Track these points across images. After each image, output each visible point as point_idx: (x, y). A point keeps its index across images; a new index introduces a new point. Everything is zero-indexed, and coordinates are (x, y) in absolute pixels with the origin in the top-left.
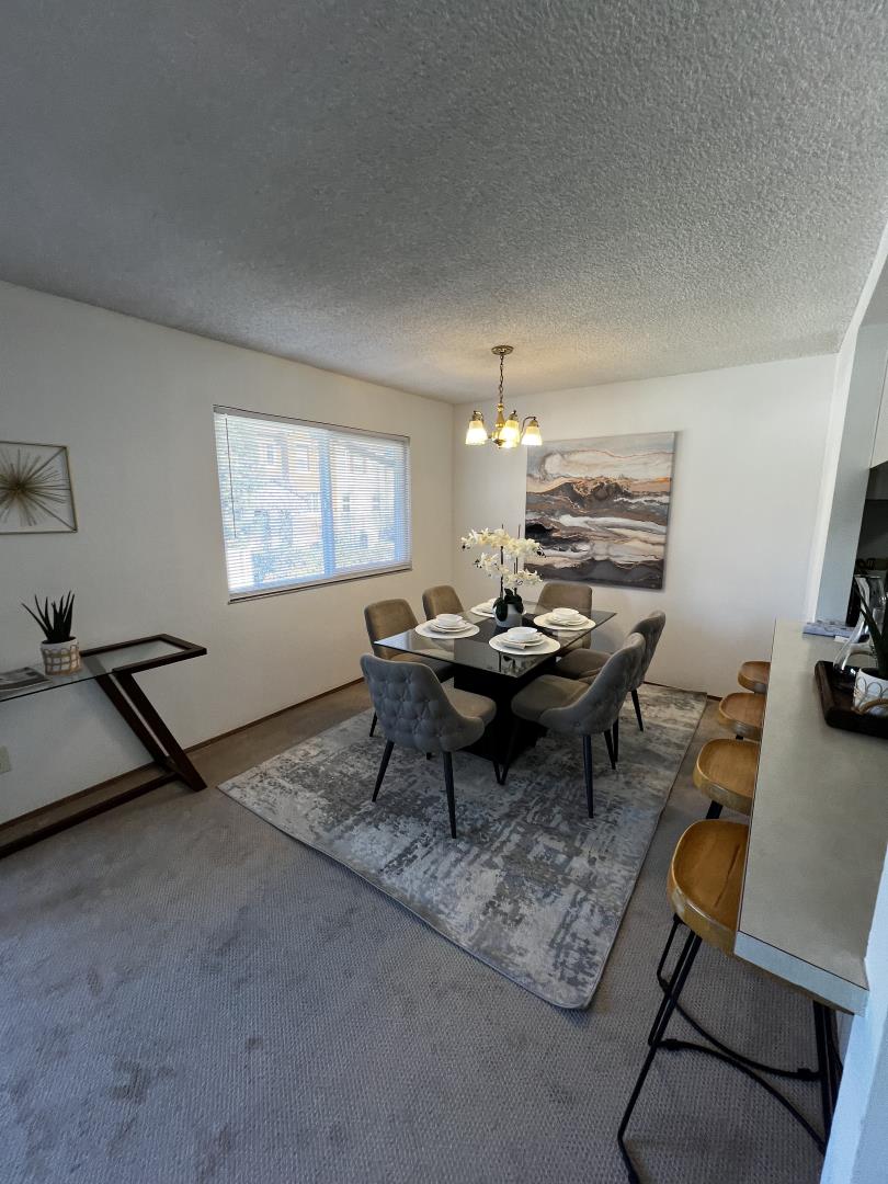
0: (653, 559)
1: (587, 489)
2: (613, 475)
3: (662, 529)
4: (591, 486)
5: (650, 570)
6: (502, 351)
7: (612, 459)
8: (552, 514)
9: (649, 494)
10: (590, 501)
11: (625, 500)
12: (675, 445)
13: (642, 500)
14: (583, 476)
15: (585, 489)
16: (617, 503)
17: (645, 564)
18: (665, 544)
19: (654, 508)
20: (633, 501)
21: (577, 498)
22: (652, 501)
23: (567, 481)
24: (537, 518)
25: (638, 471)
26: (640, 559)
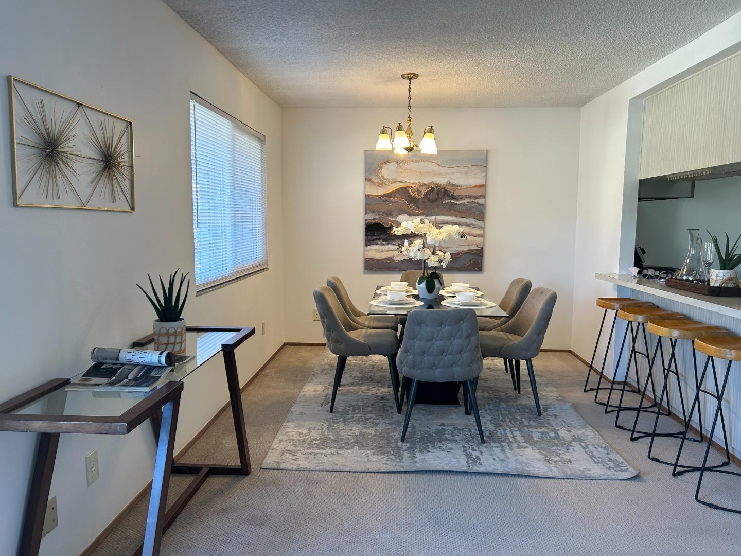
0: (475, 247)
1: (420, 192)
2: (442, 181)
3: (480, 223)
4: (424, 190)
5: (472, 257)
6: (411, 77)
7: (441, 169)
8: (390, 214)
9: (470, 197)
10: (424, 202)
11: (452, 201)
12: (486, 159)
13: (465, 201)
14: (417, 182)
15: (419, 192)
16: (447, 204)
17: (469, 252)
18: (482, 236)
19: (474, 208)
20: (458, 203)
21: (413, 200)
22: (473, 203)
23: (402, 185)
24: (377, 217)
25: (463, 179)
26: (465, 248)
